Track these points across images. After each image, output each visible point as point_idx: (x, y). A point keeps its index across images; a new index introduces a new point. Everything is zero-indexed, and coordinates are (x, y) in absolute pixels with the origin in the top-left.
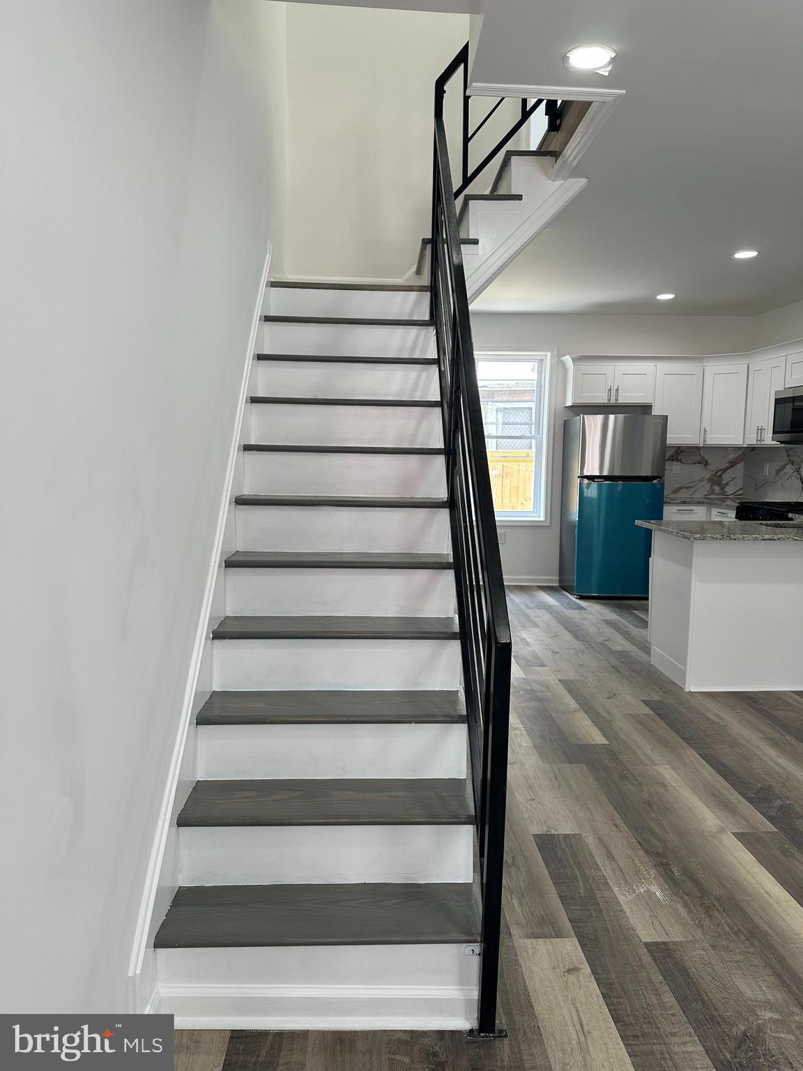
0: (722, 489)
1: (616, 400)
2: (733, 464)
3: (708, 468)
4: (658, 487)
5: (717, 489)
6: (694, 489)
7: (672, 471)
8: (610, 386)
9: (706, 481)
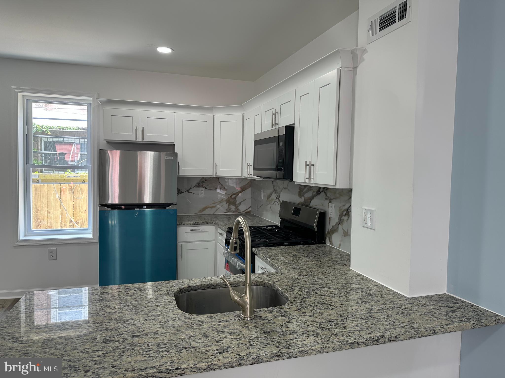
0: (237, 207)
1: (143, 138)
2: (243, 189)
4: (172, 212)
5: (233, 208)
6: (215, 208)
7: (199, 195)
8: (137, 127)
9: (225, 202)
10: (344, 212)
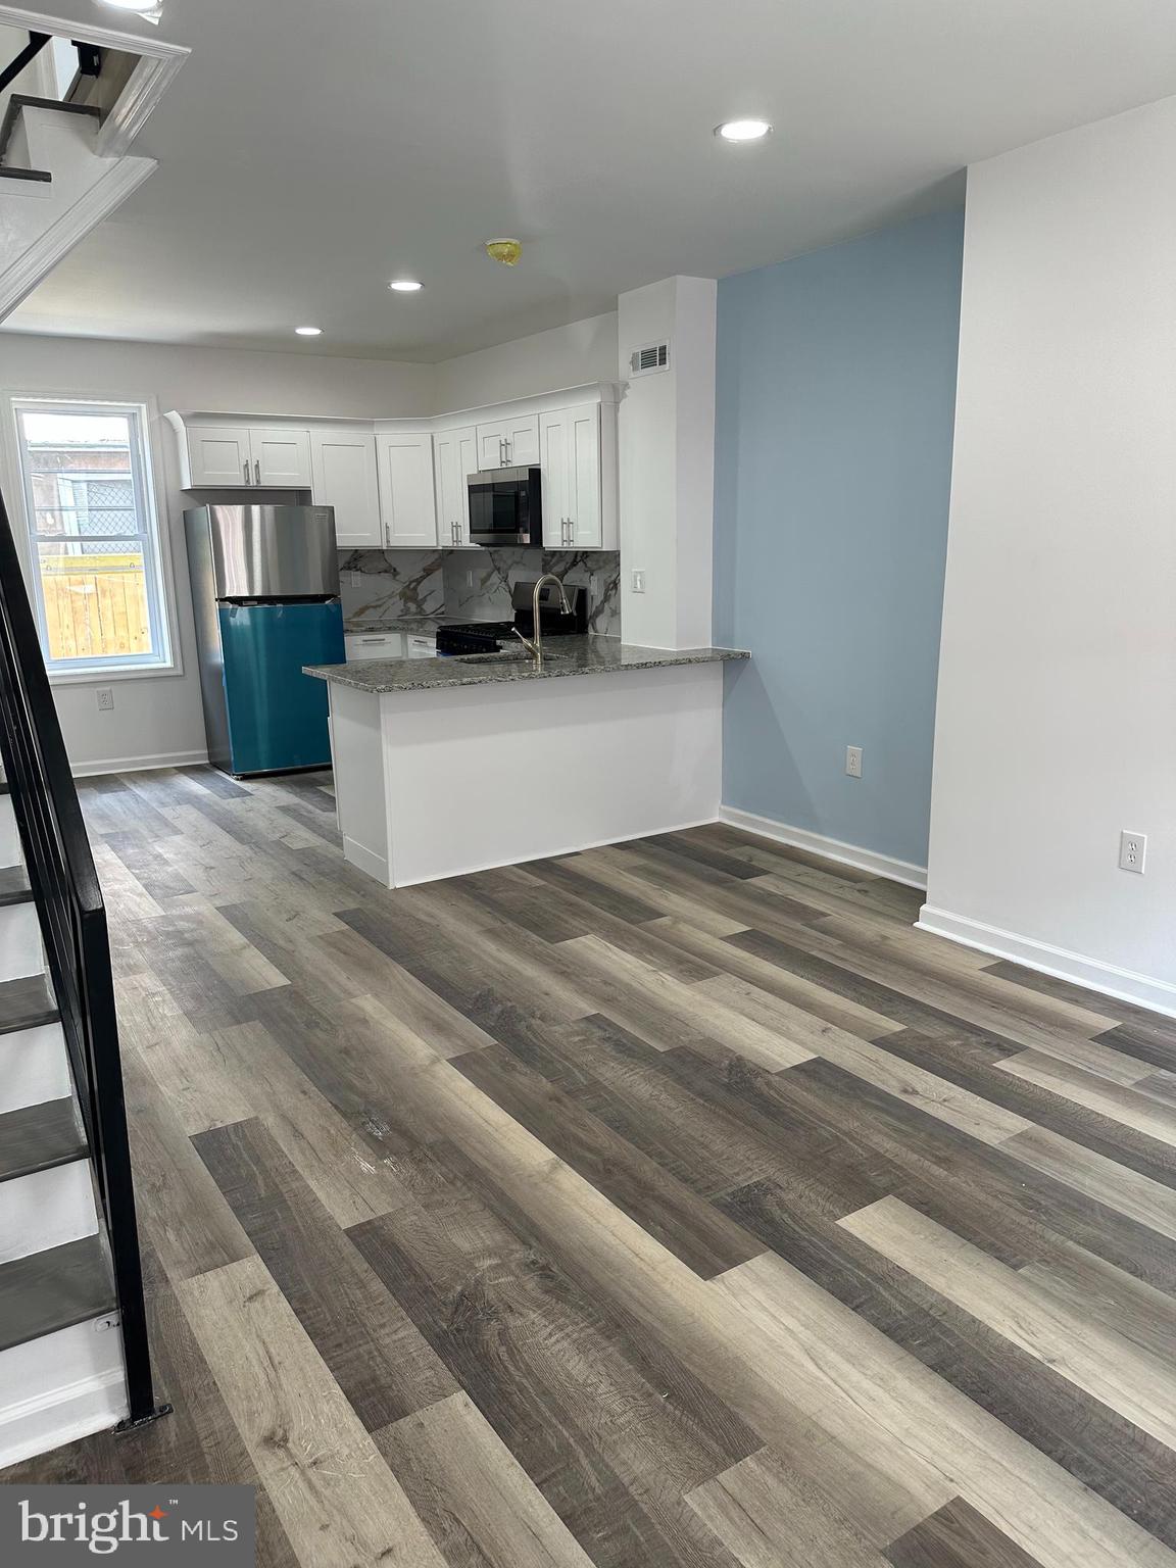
0: (419, 606)
1: (258, 481)
2: (428, 572)
3: (397, 578)
4: (334, 610)
5: (413, 607)
6: (381, 610)
7: (351, 583)
8: (247, 461)
9: (398, 597)
10: (610, 585)
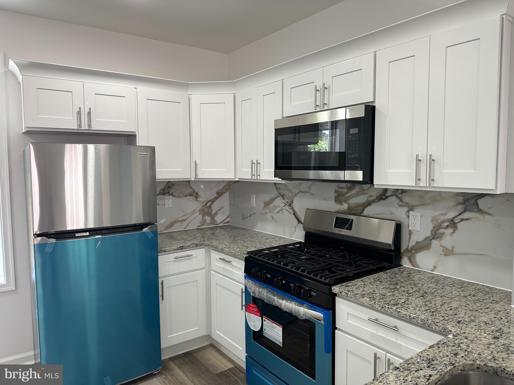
0: (213, 218)
1: (90, 125)
2: (219, 194)
3: (198, 199)
4: (151, 234)
5: (208, 219)
7: (165, 205)
8: (80, 108)
9: (198, 213)
10: (444, 223)
